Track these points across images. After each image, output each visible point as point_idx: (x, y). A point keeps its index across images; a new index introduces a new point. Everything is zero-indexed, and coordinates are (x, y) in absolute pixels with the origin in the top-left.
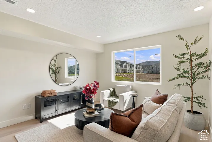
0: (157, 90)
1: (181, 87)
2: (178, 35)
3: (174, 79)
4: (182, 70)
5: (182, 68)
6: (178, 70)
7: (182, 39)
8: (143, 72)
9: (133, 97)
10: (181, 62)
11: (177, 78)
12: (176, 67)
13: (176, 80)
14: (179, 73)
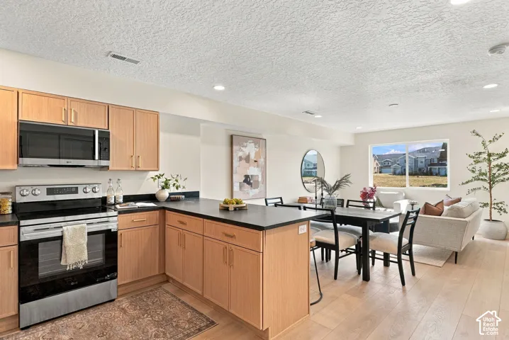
0: (447, 195)
1: (477, 192)
2: (472, 131)
3: (467, 183)
4: (477, 172)
5: (477, 169)
6: (473, 172)
7: (477, 135)
8: (380, 172)
9: (411, 206)
10: (477, 162)
11: (472, 181)
12: (471, 168)
13: (470, 184)
14: (474, 175)
